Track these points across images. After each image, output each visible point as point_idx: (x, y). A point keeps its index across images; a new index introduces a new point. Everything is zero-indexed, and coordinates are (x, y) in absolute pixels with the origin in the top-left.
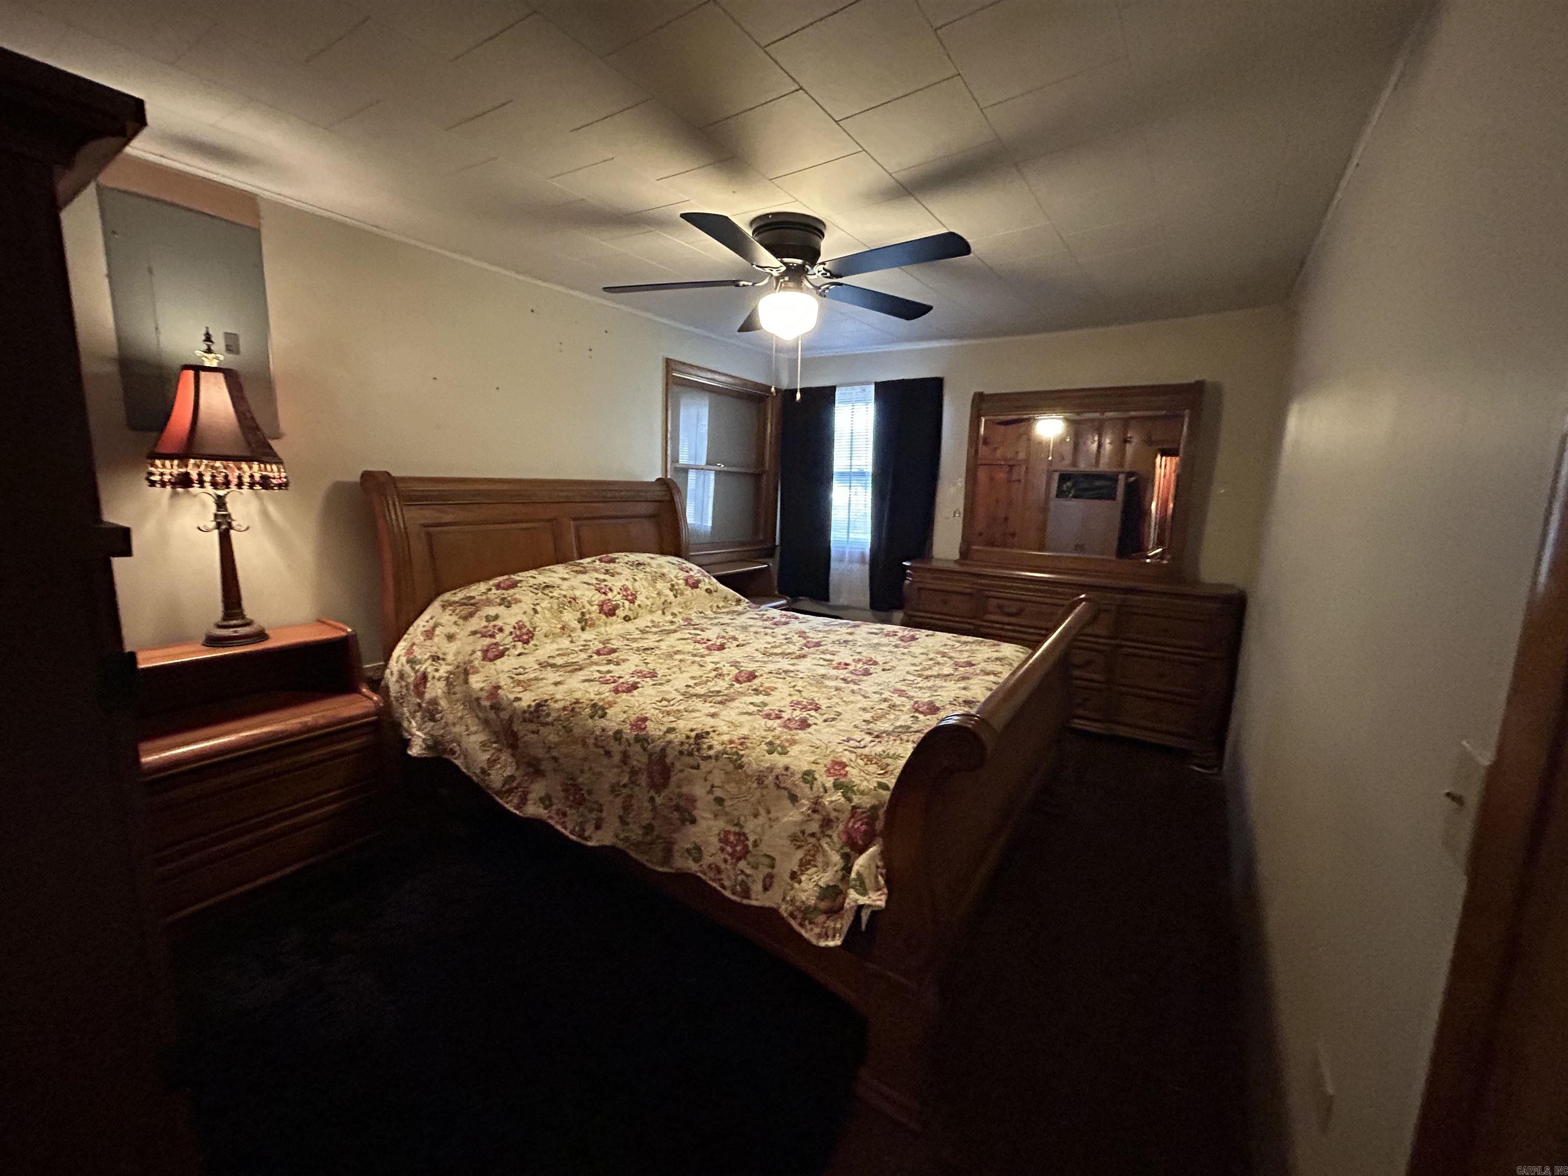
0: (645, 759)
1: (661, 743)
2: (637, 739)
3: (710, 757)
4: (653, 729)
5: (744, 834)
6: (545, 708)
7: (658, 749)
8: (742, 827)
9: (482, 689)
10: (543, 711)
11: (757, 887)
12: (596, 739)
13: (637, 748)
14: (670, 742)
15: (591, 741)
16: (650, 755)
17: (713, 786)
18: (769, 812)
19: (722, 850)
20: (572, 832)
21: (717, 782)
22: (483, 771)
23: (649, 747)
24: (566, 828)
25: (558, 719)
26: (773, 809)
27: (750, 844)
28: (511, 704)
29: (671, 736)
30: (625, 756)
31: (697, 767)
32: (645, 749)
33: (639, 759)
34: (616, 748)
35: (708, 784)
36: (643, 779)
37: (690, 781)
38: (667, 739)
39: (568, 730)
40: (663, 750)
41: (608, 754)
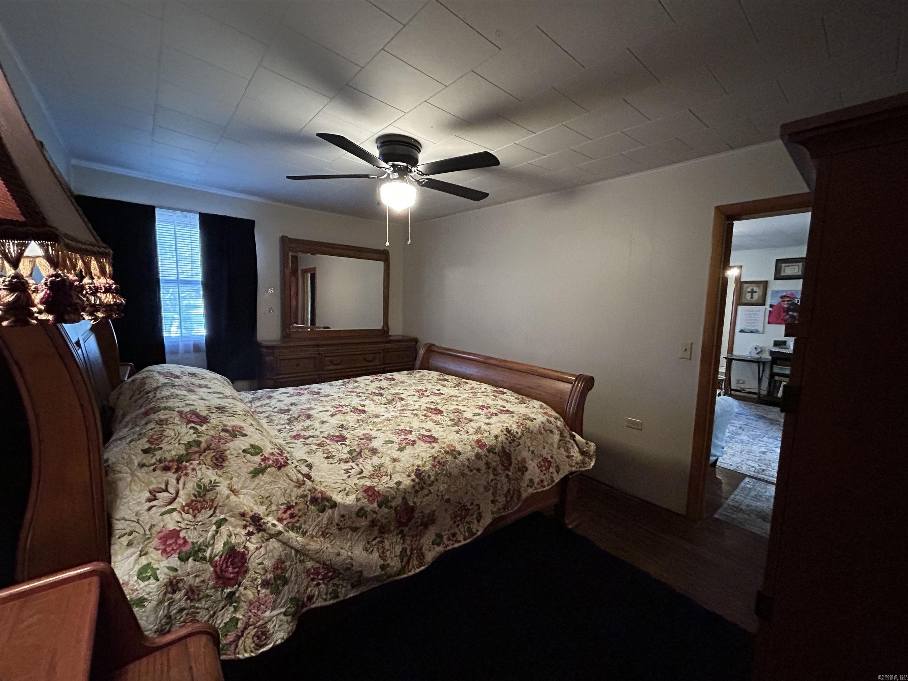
0: (498, 458)
1: (499, 445)
2: (489, 451)
3: (521, 437)
4: (489, 441)
5: (545, 458)
6: (424, 474)
7: (501, 448)
8: (542, 456)
9: (358, 500)
10: (424, 476)
11: (555, 475)
12: (468, 467)
13: (491, 455)
14: (502, 442)
15: (466, 471)
16: (499, 455)
17: (529, 448)
18: (547, 443)
19: (541, 471)
20: (465, 539)
21: (529, 444)
22: (383, 567)
23: (496, 451)
24: (459, 542)
25: (437, 474)
26: (548, 441)
27: (550, 459)
28: (398, 489)
29: (499, 439)
30: (487, 464)
31: (519, 444)
32: (495, 453)
33: (494, 460)
34: (481, 464)
35: (527, 449)
36: (500, 469)
37: (520, 452)
38: (500, 441)
39: (449, 475)
40: (502, 447)
41: (478, 470)
